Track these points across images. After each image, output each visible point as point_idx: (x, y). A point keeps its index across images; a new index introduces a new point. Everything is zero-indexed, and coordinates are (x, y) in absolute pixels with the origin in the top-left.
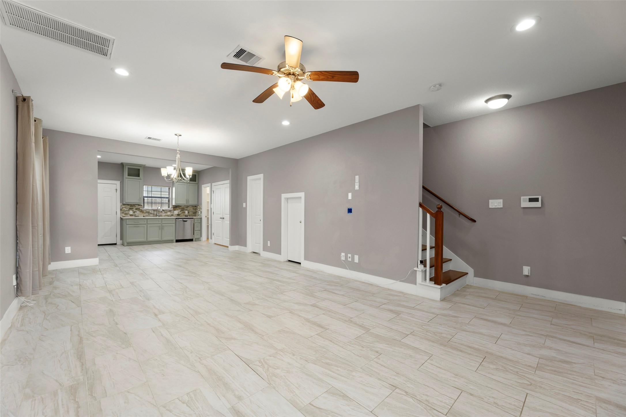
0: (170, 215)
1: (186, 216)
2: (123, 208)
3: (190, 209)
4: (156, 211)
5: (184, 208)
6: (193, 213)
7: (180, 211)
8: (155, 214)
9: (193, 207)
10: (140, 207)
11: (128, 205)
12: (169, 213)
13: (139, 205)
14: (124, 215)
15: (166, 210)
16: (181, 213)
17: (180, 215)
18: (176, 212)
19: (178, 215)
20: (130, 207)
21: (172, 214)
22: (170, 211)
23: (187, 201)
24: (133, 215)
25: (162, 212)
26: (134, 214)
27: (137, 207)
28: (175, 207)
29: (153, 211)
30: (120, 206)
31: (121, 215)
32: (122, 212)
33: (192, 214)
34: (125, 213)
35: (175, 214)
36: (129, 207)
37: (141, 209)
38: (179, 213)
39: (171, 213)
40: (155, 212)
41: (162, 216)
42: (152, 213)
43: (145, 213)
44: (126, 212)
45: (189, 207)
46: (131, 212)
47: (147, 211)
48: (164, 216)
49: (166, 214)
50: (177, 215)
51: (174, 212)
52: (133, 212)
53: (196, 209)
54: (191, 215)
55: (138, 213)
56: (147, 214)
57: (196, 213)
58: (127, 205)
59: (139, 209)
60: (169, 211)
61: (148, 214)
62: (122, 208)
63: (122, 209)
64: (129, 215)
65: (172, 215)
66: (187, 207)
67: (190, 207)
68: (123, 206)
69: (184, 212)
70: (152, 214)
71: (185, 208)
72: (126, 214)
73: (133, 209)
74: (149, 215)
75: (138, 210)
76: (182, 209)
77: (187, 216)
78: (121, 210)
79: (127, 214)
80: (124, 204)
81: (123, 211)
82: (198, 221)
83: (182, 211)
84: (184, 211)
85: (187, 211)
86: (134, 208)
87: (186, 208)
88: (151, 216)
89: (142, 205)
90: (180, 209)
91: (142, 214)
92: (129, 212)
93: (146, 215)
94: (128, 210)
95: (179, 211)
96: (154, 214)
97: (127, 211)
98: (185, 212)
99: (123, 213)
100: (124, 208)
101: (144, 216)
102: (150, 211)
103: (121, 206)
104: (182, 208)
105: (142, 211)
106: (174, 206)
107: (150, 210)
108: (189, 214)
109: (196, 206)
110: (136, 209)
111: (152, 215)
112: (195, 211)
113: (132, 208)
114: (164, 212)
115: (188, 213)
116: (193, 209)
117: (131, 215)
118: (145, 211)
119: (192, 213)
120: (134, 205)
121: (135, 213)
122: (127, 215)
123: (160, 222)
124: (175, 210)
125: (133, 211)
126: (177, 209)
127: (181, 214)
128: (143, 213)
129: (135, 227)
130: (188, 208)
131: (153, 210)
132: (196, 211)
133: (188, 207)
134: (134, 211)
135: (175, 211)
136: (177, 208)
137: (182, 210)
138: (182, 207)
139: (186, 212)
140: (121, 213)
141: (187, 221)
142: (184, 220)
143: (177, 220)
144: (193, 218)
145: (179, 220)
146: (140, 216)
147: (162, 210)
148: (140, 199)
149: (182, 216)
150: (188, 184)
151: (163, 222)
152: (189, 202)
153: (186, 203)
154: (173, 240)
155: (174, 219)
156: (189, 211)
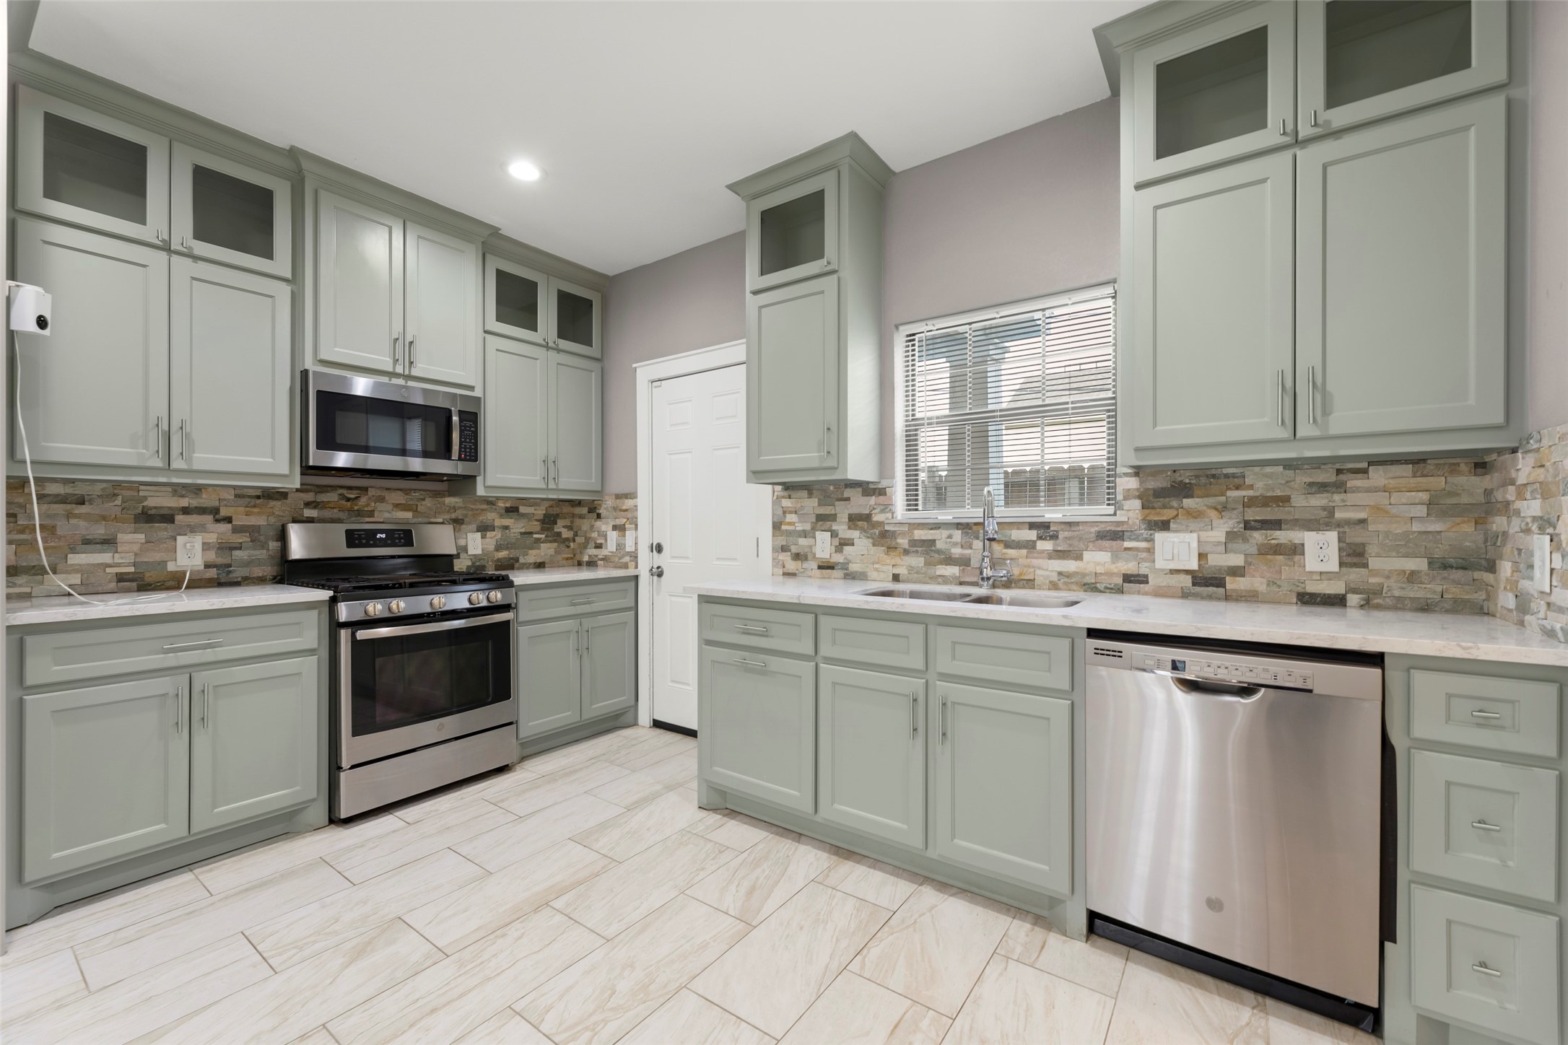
0: (1109, 574)
1: (1308, 600)
2: (784, 513)
3: (1377, 509)
5: (1285, 500)
6: (1441, 565)
7: (1231, 536)
8: (975, 563)
9: (1438, 482)
10: (872, 500)
11: (808, 488)
12: (1097, 560)
13: (865, 488)
14: (792, 566)
15: (1070, 524)
16: (1236, 560)
17: (1232, 584)
19: (1206, 582)
20: (820, 505)
21: (1130, 567)
22: (1113, 535)
23: (1295, 393)
24: (832, 568)
25: (1030, 546)
26: (838, 558)
27: (859, 503)
28: (1159, 493)
29: (957, 535)
30: (774, 503)
32: (782, 541)
33: (1412, 577)
34: (794, 549)
35: (1160, 563)
36: (811, 505)
37: (875, 517)
38: (1220, 560)
39: (1115, 558)
40: (978, 544)
41: (1030, 584)
42: (957, 551)
43: (906, 552)
44: (802, 541)
45: (1354, 482)
46: (823, 545)
47: (920, 534)
48: (1054, 586)
49: (1070, 566)
50: (1187, 581)
51: (1150, 551)
52: (836, 542)
53: (1488, 508)
54: (1396, 588)
55: (861, 548)
56: (917, 561)
57: (1491, 567)
58: (805, 493)
59: (867, 518)
60: (1101, 536)
61: (927, 564)
62: (780, 512)
63: (781, 523)
64: (813, 565)
65: (1128, 578)
66: (1323, 487)
67: (1378, 476)
68: (786, 503)
69: (1277, 550)
70: (949, 560)
71: (1299, 501)
72: (797, 557)
73: (833, 518)
74: (931, 571)
75: (863, 530)
76: (1253, 514)
77: (1337, 601)
78: (777, 526)
79: (805, 558)
80: (788, 488)
81: (789, 533)
82: (1484, 724)
83: (1258, 536)
84: (1283, 536)
85: (1332, 536)
86: (843, 511)
87: (1319, 500)
88: (945, 580)
89: (882, 492)
90: (1222, 509)
91: (887, 559)
92: (812, 542)
93: (910, 569)
94: (808, 527)
95: (1218, 534)
96: (964, 562)
97: (804, 534)
98: (1296, 550)
99: (784, 549)
100: (791, 518)
101: (896, 578)
102: (940, 536)
103: (777, 501)
104: (1250, 503)
105: (884, 538)
106: (1152, 484)
107: (937, 526)
108: (1355, 575)
109: (1480, 463)
110: (854, 520)
111: (953, 571)
112: (1468, 528)
113: (827, 510)
114: (1046, 545)
115: (1353, 555)
117: (826, 566)
118: (903, 534)
119: (1420, 564)
120: (840, 492)
121: (847, 548)
122: (806, 565)
123: (917, 659)
124: (1165, 526)
125: (834, 534)
126: (1195, 515)
127: (1236, 572)
128: (891, 549)
130: (1352, 498)
131: (958, 526)
132: (1495, 541)
133: (1340, 487)
134: (841, 535)
135: (1159, 536)
136: (1187, 502)
137: (1248, 526)
138: (1259, 484)
139: (1319, 550)
140: (774, 550)
141: (1246, 690)
142: (1200, 664)
143: (1098, 652)
144: (1375, 659)
145: (1118, 654)
146: (873, 575)
147: (1032, 526)
148: (836, 430)
149: (1250, 597)
150: (1310, 158)
151: (943, 663)
152: (1326, 413)
153: (1285, 434)
154: (1054, 902)
155: (1066, 643)
156: (1355, 536)
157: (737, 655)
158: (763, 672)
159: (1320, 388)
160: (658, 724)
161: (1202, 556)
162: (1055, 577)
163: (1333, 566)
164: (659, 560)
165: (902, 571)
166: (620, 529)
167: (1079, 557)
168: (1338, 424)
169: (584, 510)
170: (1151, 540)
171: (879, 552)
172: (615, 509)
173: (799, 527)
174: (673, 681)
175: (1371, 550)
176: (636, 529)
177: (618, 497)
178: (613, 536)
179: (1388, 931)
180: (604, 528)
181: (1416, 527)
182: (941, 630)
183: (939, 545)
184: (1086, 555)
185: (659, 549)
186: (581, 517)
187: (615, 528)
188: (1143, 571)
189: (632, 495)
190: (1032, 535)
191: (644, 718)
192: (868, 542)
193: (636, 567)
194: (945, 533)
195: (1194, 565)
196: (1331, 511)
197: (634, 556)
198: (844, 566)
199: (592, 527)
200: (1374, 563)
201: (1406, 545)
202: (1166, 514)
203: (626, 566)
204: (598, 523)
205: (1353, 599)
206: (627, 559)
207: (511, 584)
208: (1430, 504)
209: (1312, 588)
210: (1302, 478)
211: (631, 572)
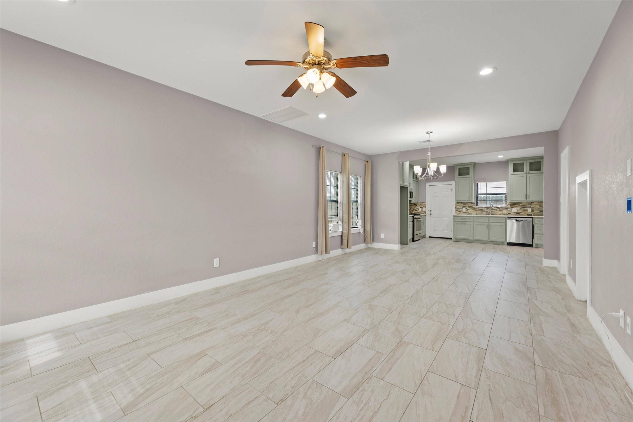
0: (506, 213)
1: (528, 215)
2: (457, 206)
3: (535, 206)
4: (489, 208)
5: (526, 205)
7: (520, 209)
10: (473, 204)
11: (462, 203)
13: (472, 203)
14: (458, 213)
15: (502, 207)
16: (521, 211)
17: (520, 214)
18: (514, 210)
19: (518, 213)
20: (464, 205)
21: (509, 212)
22: (507, 209)
23: (526, 196)
24: (466, 213)
25: (496, 210)
26: (467, 212)
27: (470, 205)
28: (512, 204)
29: (486, 209)
30: (455, 204)
31: (455, 212)
32: (457, 209)
33: (538, 213)
34: (459, 211)
35: (512, 212)
36: (462, 205)
37: (473, 206)
38: (519, 211)
39: (507, 211)
40: (489, 210)
41: (496, 214)
42: (486, 211)
43: (478, 211)
44: (460, 209)
45: (533, 204)
46: (464, 210)
47: (480, 209)
48: (499, 214)
49: (501, 212)
50: (516, 213)
51: (511, 210)
54: (536, 214)
55: (471, 210)
57: (542, 211)
59: (472, 206)
60: (505, 209)
61: (481, 212)
64: (463, 213)
65: (508, 213)
66: (530, 204)
67: (535, 203)
68: (457, 204)
69: (525, 210)
70: (485, 212)
71: (527, 205)
72: (459, 212)
73: (466, 206)
74: (482, 213)
75: (471, 208)
76: (523, 207)
77: (531, 215)
78: (455, 208)
79: (461, 212)
80: (458, 203)
82: (540, 222)
83: (523, 209)
84: (526, 209)
85: (531, 209)
86: (467, 206)
87: (529, 205)
88: (484, 214)
89: (474, 203)
90: (519, 206)
91: (475, 212)
92: (462, 209)
93: (479, 213)
96: (487, 212)
97: (461, 208)
99: (457, 211)
100: (459, 206)
101: (476, 214)
102: (483, 209)
103: (456, 204)
104: (522, 205)
105: (475, 209)
107: (483, 208)
108: (533, 212)
110: (469, 207)
111: (486, 213)
114: (498, 210)
115: (532, 211)
116: (540, 206)
117: (464, 213)
118: (477, 209)
119: (539, 211)
120: (467, 203)
121: (468, 210)
123: (487, 221)
124: (513, 208)
125: (466, 209)
126: (516, 207)
127: (521, 212)
129: (462, 224)
130: (532, 205)
131: (486, 208)
133: (531, 204)
135: (512, 209)
136: (516, 205)
137: (522, 208)
138: (523, 204)
139: (529, 210)
140: (455, 211)
141: (522, 221)
142: (518, 219)
143: (508, 219)
144: (532, 218)
145: (510, 219)
146: (472, 214)
147: (496, 208)
148: (470, 196)
149: (522, 215)
150: (528, 175)
151: (491, 221)
152: (529, 198)
153: (526, 199)
154: (503, 242)
155: (505, 218)
156: (533, 209)
157: (461, 223)
158: (465, 224)
159: (529, 195)
160: (430, 237)
161: (517, 211)
162: (499, 213)
163: (531, 212)
164: (430, 212)
165: (477, 213)
166: (422, 208)
167: (503, 211)
168: (530, 199)
169: (413, 205)
170: (511, 209)
171: (474, 211)
172: (421, 205)
173: (460, 208)
174: (433, 230)
175: (534, 210)
176: (426, 207)
177: (421, 203)
178: (420, 210)
179: (533, 238)
180: (418, 208)
181: (538, 208)
182: (491, 218)
183: (483, 210)
184: (504, 211)
185: (431, 211)
186: (413, 206)
187: (420, 208)
188: (510, 212)
189: (425, 203)
190: (497, 209)
191: (427, 236)
192: (472, 210)
193: (426, 213)
194: (484, 208)
195: (516, 212)
196: (530, 206)
197: (425, 212)
198: (468, 213)
199: (415, 208)
200: (534, 211)
201: (537, 210)
202: (513, 206)
203: (423, 213)
204: (416, 207)
205: (532, 215)
206: (424, 212)
207: (421, 215)
208: (539, 206)
209: (529, 214)
210: (528, 203)
211: (426, 214)
